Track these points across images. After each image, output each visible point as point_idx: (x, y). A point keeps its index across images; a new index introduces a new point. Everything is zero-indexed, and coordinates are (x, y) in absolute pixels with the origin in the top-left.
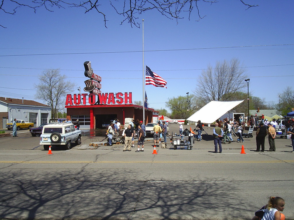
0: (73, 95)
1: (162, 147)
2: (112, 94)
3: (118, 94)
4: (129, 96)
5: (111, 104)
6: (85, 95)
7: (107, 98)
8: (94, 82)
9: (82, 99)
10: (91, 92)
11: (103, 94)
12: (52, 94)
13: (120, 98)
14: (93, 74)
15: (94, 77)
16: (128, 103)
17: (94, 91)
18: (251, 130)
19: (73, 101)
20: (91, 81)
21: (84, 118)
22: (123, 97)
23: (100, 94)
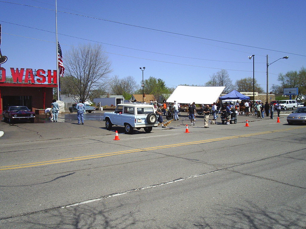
2: (30, 70)
3: (38, 71)
4: (53, 74)
11: (17, 69)
13: (41, 76)
22: (46, 75)
23: (12, 69)
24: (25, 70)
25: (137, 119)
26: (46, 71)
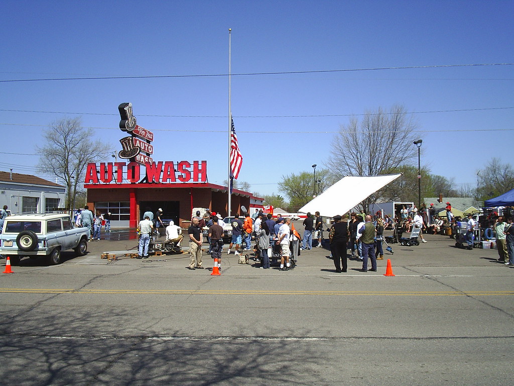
0: (98, 164)
1: (240, 262)
2: (170, 164)
3: (181, 164)
4: (201, 168)
5: (168, 182)
6: (120, 165)
7: (162, 171)
8: (138, 142)
9: (116, 172)
10: (133, 160)
11: (154, 163)
12: (69, 165)
13: (185, 171)
14: (137, 126)
15: (138, 132)
16: (200, 181)
17: (138, 157)
18: (415, 231)
19: (99, 175)
20: (132, 139)
21: (120, 208)
22: (190, 169)
24: (164, 163)
26: (191, 163)
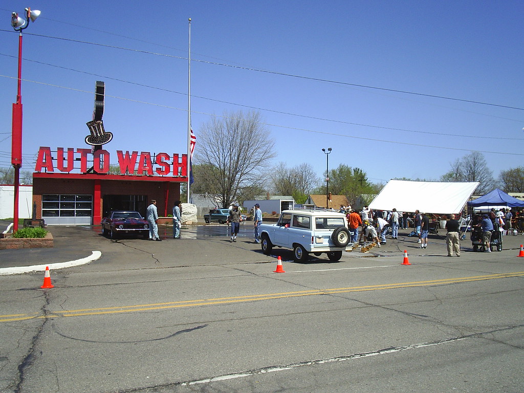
2: (146, 155)
3: (159, 157)
4: (182, 161)
6: (85, 152)
7: (136, 162)
11: (127, 152)
13: (163, 164)
21: (75, 202)
22: (170, 162)
23: (120, 153)
24: (139, 154)
25: (314, 238)
26: (171, 155)
